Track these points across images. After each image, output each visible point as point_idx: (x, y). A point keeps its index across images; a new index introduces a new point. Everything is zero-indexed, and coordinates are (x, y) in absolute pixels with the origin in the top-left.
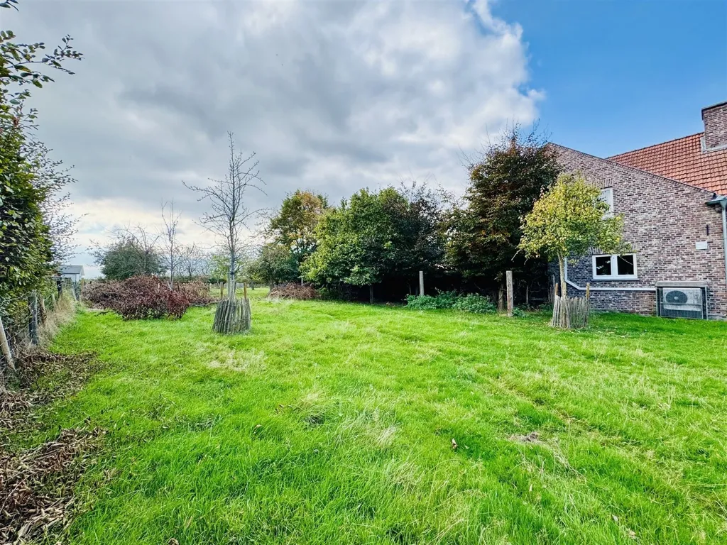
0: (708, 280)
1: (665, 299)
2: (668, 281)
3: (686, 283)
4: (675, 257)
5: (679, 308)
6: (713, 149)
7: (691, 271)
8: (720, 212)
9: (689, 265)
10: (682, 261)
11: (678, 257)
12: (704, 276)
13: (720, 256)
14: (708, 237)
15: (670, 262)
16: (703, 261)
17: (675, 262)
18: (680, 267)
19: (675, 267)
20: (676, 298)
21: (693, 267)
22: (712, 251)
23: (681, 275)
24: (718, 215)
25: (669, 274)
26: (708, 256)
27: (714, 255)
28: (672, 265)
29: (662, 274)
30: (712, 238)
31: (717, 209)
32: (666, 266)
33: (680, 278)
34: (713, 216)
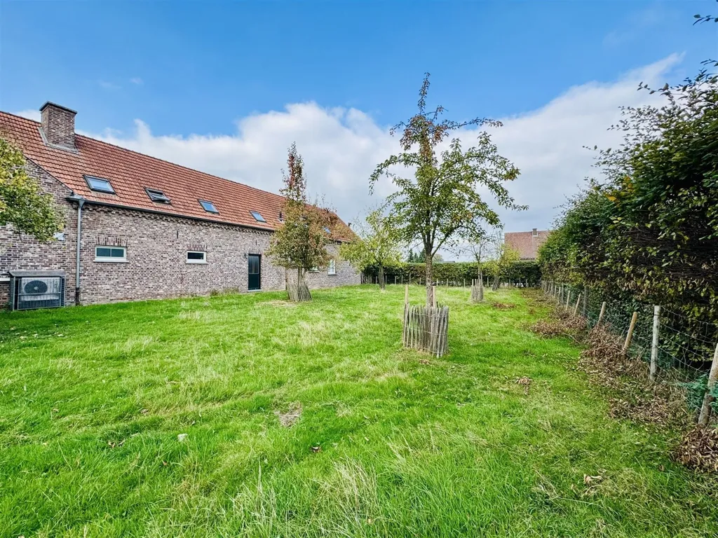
0: (62, 269)
1: (23, 290)
2: (23, 270)
3: (42, 272)
4: (32, 245)
5: (39, 299)
6: (54, 145)
7: (47, 260)
8: (76, 209)
9: (46, 254)
10: (39, 250)
11: (35, 245)
12: (58, 265)
13: (72, 249)
14: (65, 230)
15: (26, 250)
16: (59, 252)
17: (32, 250)
18: (36, 256)
19: (31, 255)
20: (36, 288)
21: (50, 256)
22: (66, 243)
23: (37, 264)
24: (74, 211)
25: (24, 262)
26: (63, 246)
27: (69, 247)
28: (28, 253)
29: (16, 263)
30: (68, 231)
31: (74, 206)
32: (21, 254)
33: (36, 267)
34: (70, 210)
